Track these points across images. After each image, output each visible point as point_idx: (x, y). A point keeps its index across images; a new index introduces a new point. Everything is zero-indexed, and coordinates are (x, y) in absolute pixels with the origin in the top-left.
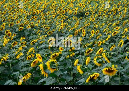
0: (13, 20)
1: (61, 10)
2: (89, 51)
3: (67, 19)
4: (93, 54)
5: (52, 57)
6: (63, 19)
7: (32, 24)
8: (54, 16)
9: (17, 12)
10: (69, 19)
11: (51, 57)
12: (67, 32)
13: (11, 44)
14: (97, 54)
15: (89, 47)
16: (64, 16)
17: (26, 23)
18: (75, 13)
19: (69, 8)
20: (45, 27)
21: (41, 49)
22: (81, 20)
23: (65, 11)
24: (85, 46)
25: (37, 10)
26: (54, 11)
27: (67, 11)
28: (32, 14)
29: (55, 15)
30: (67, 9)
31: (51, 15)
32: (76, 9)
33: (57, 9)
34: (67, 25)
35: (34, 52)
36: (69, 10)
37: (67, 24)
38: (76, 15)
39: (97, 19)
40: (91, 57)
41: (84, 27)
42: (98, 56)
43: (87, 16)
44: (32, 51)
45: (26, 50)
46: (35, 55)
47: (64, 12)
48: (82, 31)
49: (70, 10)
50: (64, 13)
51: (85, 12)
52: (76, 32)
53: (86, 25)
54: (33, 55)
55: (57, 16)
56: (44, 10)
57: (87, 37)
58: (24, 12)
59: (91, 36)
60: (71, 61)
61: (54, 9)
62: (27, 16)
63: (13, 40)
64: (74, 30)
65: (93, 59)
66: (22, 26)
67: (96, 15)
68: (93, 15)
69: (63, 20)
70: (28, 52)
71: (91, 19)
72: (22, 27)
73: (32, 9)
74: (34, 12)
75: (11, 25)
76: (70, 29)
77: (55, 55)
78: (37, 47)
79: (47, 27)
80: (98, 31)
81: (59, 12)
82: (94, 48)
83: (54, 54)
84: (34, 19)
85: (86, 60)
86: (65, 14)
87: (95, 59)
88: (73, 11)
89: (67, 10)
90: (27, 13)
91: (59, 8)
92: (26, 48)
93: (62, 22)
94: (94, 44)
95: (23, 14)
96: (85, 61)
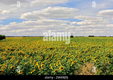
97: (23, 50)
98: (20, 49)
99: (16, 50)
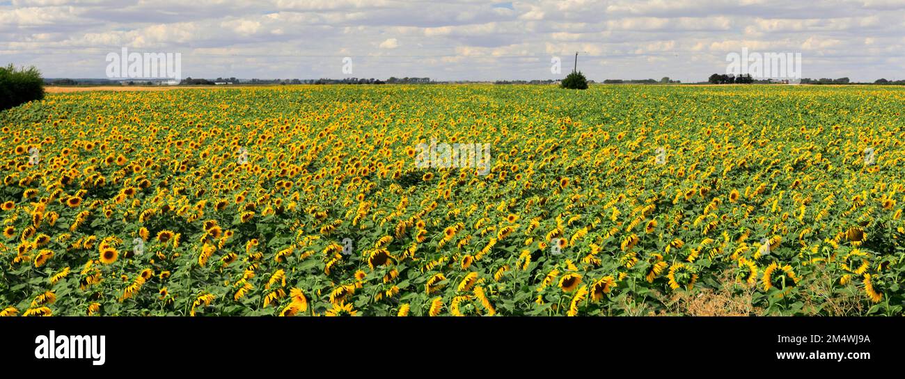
0: (226, 192)
1: (357, 166)
2: (438, 280)
3: (373, 191)
4: (449, 290)
5: (335, 298)
6: (362, 190)
7: (278, 202)
8: (336, 183)
9: (237, 171)
10: (380, 190)
11: (332, 298)
12: (374, 226)
13: (219, 260)
14: (459, 290)
15: (436, 269)
16: (367, 181)
17: (261, 201)
18: (397, 174)
19: (380, 161)
20: (313, 212)
21: (304, 274)
22: (412, 193)
23: (370, 167)
24: (425, 268)
25: (292, 165)
26: (339, 167)
27: (373, 169)
28: (277, 176)
29: (340, 179)
30: (375, 162)
31: (329, 178)
32: (398, 164)
33: (347, 163)
34: (374, 207)
35: (284, 284)
36: (380, 165)
37: (376, 206)
38: (398, 180)
39: (457, 193)
40: (442, 297)
41: (423, 215)
42: (462, 295)
43: (429, 184)
44: (280, 281)
45: (261, 278)
46: (288, 292)
47: (365, 171)
48: (415, 225)
49: (383, 166)
50: (367, 174)
51: (422, 173)
52: (401, 228)
53: (427, 209)
54: (282, 292)
55: (347, 182)
56: (311, 165)
57: (433, 243)
58: (256, 169)
59: (442, 241)
60: (389, 309)
61: (339, 164)
62: (263, 182)
63: (224, 247)
64: (393, 221)
65: (448, 304)
66: (250, 208)
67: (453, 181)
68: (445, 181)
69: (364, 192)
70: (267, 282)
71: (439, 190)
72: (252, 213)
73: (278, 163)
74: (284, 172)
75: (221, 205)
76: (384, 220)
77: (344, 292)
78: (291, 269)
79: (319, 214)
80: (461, 224)
81: (352, 171)
82: (452, 272)
83: (339, 290)
84: (283, 189)
85: (430, 306)
86: (368, 178)
87: (456, 305)
88: (390, 168)
89: (372, 165)
90: (263, 171)
91: (353, 160)
92: (262, 272)
93: (360, 198)
94: (452, 261)
95: (253, 175)
96: (429, 310)
97: (182, 192)
98: (162, 185)
99: (129, 192)
